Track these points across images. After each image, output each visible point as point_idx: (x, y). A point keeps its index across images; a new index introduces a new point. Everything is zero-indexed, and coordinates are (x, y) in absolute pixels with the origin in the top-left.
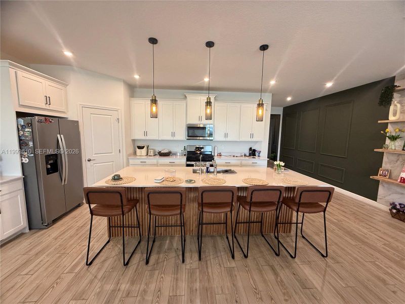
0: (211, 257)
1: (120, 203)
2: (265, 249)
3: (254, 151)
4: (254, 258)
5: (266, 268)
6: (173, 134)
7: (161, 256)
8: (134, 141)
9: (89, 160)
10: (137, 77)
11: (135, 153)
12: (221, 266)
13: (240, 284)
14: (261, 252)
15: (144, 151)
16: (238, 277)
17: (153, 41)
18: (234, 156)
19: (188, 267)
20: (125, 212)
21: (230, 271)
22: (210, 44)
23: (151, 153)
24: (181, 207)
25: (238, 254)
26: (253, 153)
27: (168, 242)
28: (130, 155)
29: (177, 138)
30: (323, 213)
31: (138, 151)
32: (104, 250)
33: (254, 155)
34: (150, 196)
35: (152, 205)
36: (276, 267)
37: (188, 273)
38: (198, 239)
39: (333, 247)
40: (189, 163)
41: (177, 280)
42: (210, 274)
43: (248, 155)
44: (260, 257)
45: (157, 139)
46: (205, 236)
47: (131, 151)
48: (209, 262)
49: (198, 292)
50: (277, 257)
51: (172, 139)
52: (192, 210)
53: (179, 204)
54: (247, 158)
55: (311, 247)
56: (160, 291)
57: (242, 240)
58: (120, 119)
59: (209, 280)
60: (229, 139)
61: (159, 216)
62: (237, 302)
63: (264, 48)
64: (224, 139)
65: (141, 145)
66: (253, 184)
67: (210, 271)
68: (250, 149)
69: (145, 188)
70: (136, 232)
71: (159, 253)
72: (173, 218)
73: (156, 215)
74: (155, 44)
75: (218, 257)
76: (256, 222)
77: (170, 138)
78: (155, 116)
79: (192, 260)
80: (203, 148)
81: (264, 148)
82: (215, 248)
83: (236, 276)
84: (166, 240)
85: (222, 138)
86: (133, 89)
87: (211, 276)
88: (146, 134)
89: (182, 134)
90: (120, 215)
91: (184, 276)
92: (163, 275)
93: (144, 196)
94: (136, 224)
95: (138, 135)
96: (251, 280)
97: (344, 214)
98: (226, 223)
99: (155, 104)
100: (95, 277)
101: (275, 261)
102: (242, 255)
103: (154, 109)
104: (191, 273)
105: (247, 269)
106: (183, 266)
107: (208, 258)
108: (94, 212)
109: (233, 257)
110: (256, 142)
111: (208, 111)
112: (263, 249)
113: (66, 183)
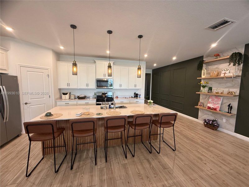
0: (113, 159)
1: (52, 131)
2: (144, 151)
3: (137, 94)
4: (138, 157)
5: (145, 161)
6: (87, 85)
7: (81, 163)
8: (60, 89)
9: (26, 104)
10: (62, 48)
11: (61, 98)
12: (119, 164)
13: (130, 172)
14: (142, 152)
15: (67, 96)
16: (129, 169)
17: (74, 27)
18: (125, 98)
19: (99, 167)
20: (55, 137)
21: (125, 166)
22: (110, 32)
23: (73, 97)
24: (94, 130)
25: (129, 155)
26: (136, 96)
27: (85, 153)
28: (57, 99)
29: (90, 87)
30: (172, 127)
31: (63, 96)
32: (39, 165)
33: (137, 97)
34: (73, 125)
35: (74, 131)
36: (150, 160)
37: (99, 171)
38: (105, 149)
39: (178, 145)
40: (98, 103)
41: (92, 176)
42: (113, 169)
43: (133, 97)
44: (141, 155)
45: (77, 88)
46: (109, 147)
47: (58, 96)
48: (112, 162)
49: (106, 181)
50: (150, 154)
51: (86, 88)
52: (100, 132)
53: (93, 128)
54: (133, 99)
55: (168, 146)
56: (81, 185)
57: (131, 147)
58: (50, 75)
59: (112, 173)
60: (122, 88)
61: (79, 137)
62: (129, 183)
63: (140, 37)
64: (120, 88)
65: (65, 92)
66: (137, 114)
67: (112, 167)
68: (135, 93)
69: (69, 120)
70: (63, 149)
71: (79, 161)
72: (89, 137)
73: (77, 137)
74: (75, 28)
75: (117, 158)
76: (139, 136)
77: (85, 87)
78: (75, 74)
79: (101, 163)
80: (106, 93)
81: (142, 93)
82: (116, 153)
83: (128, 168)
84: (84, 152)
85: (118, 87)
86: (59, 56)
87: (113, 171)
88: (68, 85)
89: (93, 85)
90: (51, 139)
91: (96, 173)
92: (83, 175)
93: (69, 125)
94: (63, 144)
95: (63, 86)
96: (137, 169)
97: (183, 127)
98: (122, 138)
99: (76, 66)
100: (34, 184)
101: (150, 156)
102: (131, 156)
103: (75, 69)
104: (101, 170)
105: (134, 163)
106: (96, 167)
107: (111, 160)
108: (32, 139)
109: (126, 157)
110: (138, 89)
111: (110, 71)
112: (143, 151)
113: (7, 120)
